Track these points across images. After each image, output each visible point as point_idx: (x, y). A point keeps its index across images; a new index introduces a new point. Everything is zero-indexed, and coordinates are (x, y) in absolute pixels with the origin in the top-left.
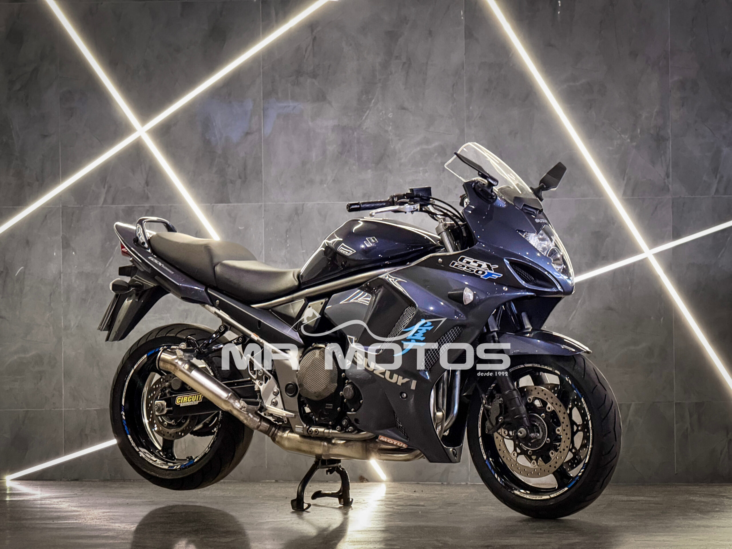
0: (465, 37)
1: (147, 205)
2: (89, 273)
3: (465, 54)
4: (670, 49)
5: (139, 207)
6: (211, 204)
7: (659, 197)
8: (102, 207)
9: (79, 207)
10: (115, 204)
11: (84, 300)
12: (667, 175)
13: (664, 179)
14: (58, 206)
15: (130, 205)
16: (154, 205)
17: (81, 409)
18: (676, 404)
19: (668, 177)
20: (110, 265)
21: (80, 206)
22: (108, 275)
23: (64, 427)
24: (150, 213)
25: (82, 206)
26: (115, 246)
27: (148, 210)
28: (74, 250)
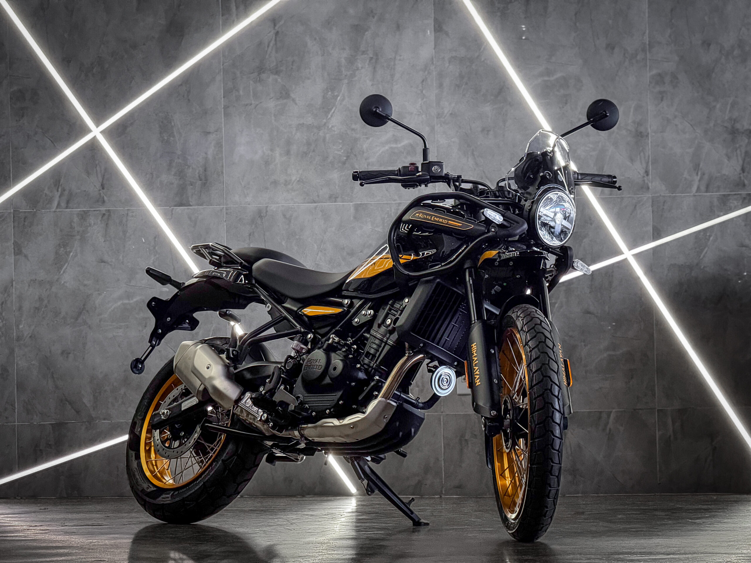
0: (435, 31)
1: (103, 209)
2: (43, 281)
3: (434, 49)
4: (649, 41)
5: (94, 210)
6: (170, 207)
7: (638, 196)
8: (55, 212)
9: (31, 212)
10: (70, 209)
11: (38, 309)
12: (647, 173)
13: (644, 177)
14: (9, 211)
15: (85, 209)
16: (110, 209)
17: (35, 423)
18: (658, 410)
19: (647, 175)
20: (64, 272)
21: (32, 210)
22: (62, 282)
23: (18, 443)
24: (106, 217)
25: (35, 210)
26: (70, 252)
27: (104, 214)
28: (26, 256)
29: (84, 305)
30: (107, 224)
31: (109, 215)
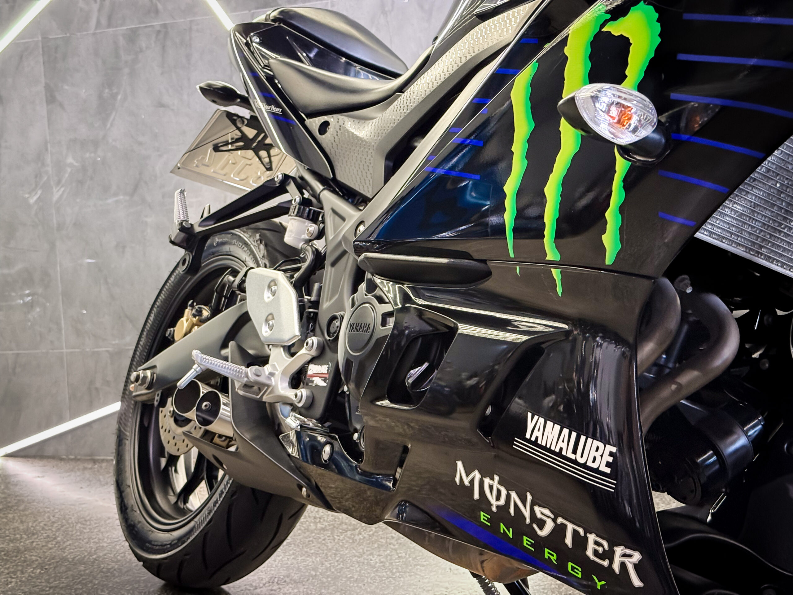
1: (157, 23)
2: (85, 140)
5: (146, 27)
6: (250, 11)
8: (94, 34)
9: (63, 37)
10: (113, 27)
11: (81, 183)
14: (36, 39)
15: (133, 27)
16: (167, 22)
17: (88, 350)
20: (112, 125)
21: (65, 35)
22: (110, 141)
23: (68, 378)
24: (161, 36)
25: (68, 35)
26: (117, 94)
27: (159, 32)
28: (61, 105)
29: (140, 174)
30: (164, 47)
31: (166, 33)
